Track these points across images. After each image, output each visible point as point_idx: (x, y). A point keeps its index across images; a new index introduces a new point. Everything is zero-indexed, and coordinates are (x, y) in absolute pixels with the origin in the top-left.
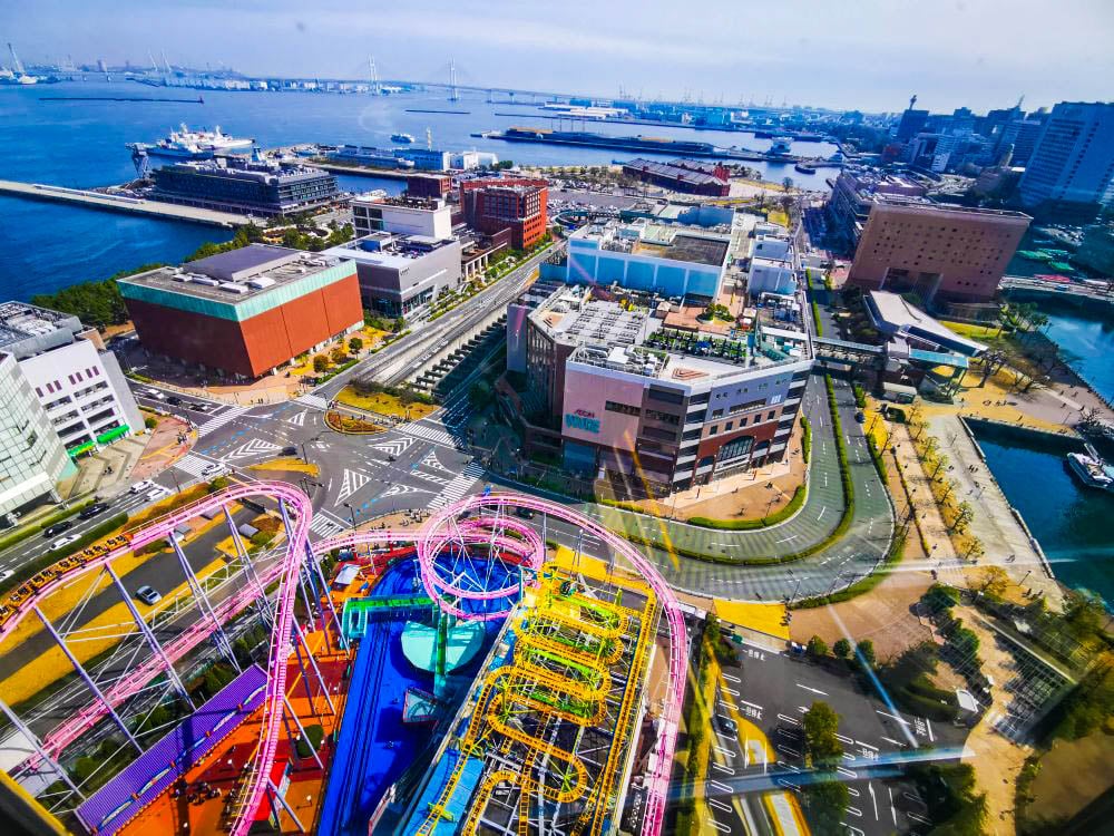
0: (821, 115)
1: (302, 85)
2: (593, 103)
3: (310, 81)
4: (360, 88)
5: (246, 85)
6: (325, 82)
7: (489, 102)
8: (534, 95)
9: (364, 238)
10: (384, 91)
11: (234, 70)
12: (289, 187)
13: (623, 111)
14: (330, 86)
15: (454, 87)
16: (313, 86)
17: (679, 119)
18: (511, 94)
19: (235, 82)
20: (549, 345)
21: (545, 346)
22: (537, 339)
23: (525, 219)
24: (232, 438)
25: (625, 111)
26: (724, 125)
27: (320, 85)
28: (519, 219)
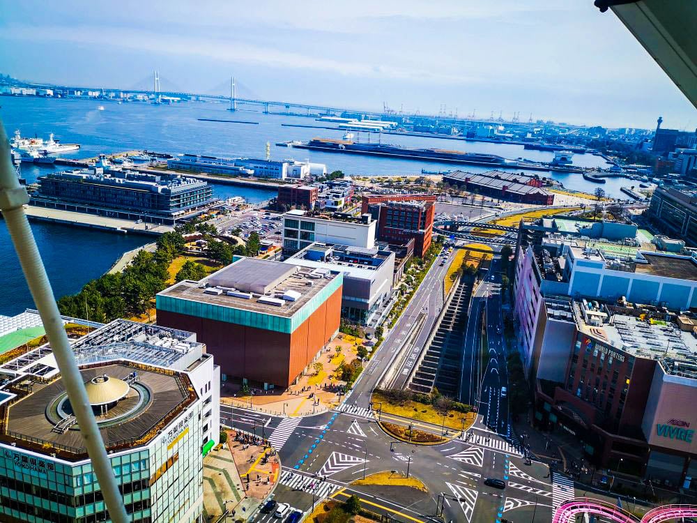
0: (569, 130)
1: (87, 94)
2: (363, 116)
3: (94, 90)
4: (140, 97)
5: (33, 92)
6: (109, 91)
7: (266, 113)
8: (308, 108)
9: (306, 248)
10: (164, 101)
11: (11, 77)
12: (179, 196)
13: (394, 124)
14: (112, 95)
15: (234, 100)
16: (97, 94)
17: (448, 132)
18: (287, 107)
19: (21, 89)
20: (622, 359)
21: (611, 358)
22: (597, 352)
23: (425, 231)
24: (310, 451)
25: (394, 123)
26: (490, 137)
27: (104, 94)
28: (420, 230)
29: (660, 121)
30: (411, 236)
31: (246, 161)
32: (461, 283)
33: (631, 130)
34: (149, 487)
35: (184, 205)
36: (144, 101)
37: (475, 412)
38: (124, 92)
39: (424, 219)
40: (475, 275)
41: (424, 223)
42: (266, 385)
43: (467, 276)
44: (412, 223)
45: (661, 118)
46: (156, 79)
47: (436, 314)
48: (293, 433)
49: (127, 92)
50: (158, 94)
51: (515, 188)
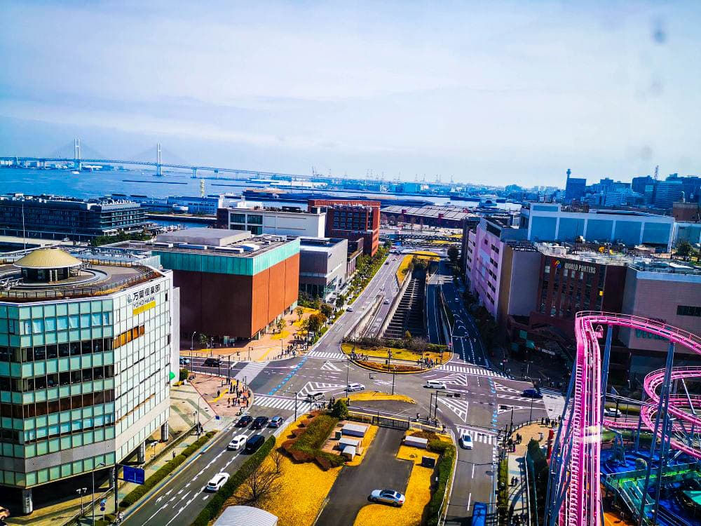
2: (293, 179)
3: (7, 159)
4: (58, 165)
6: (25, 159)
8: (237, 172)
10: (84, 169)
12: (110, 214)
14: (28, 164)
15: (160, 165)
16: (10, 163)
17: (378, 190)
18: (216, 171)
20: (593, 270)
21: (582, 274)
22: (567, 271)
23: (374, 232)
24: (283, 383)
25: (324, 184)
26: (418, 192)
27: (18, 163)
28: (368, 231)
29: (569, 173)
30: (359, 236)
31: (178, 198)
32: (413, 278)
33: (543, 187)
34: (112, 350)
35: (116, 223)
36: (63, 169)
37: (450, 351)
38: (41, 160)
39: (371, 219)
40: (426, 269)
41: (372, 224)
42: (226, 338)
43: (419, 270)
44: (359, 225)
45: (569, 170)
46: (76, 146)
47: (394, 294)
48: (262, 371)
49: (43, 160)
50: (78, 161)
51: (449, 216)
